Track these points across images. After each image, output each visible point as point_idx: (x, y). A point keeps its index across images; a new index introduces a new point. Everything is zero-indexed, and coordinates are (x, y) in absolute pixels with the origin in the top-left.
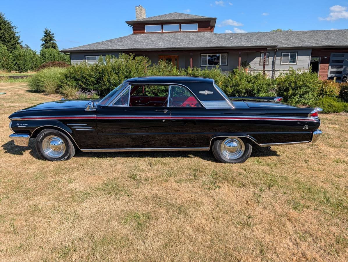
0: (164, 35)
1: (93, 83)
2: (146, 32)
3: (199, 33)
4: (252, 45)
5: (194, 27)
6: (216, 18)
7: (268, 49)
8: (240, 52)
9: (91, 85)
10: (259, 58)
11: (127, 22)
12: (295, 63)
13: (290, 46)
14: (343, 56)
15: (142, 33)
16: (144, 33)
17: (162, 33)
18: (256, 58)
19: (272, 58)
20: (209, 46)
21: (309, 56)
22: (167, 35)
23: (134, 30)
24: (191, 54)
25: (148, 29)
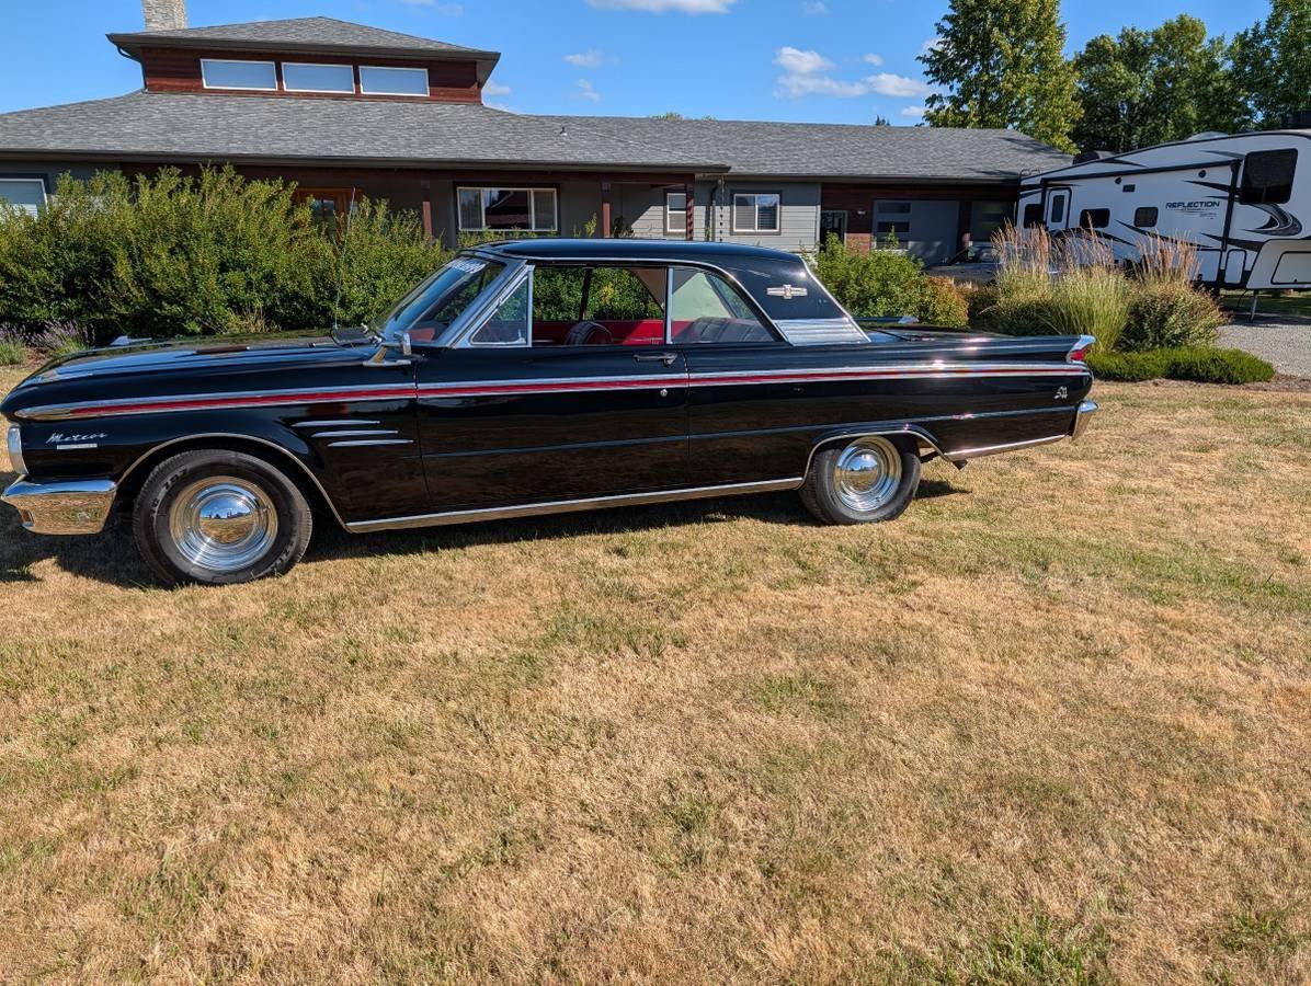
0: (291, 102)
1: (47, 294)
2: (205, 86)
3: (437, 108)
4: (645, 160)
5: (415, 82)
6: (499, 54)
7: (697, 176)
8: (606, 186)
9: (39, 303)
10: (661, 208)
11: (112, 38)
12: (775, 228)
13: (755, 171)
14: (905, 209)
15: (188, 90)
16: (199, 90)
17: (281, 94)
18: (652, 208)
19: (703, 208)
20: (492, 156)
21: (816, 205)
22: (308, 105)
23: (147, 74)
24: (425, 183)
25: (213, 73)
